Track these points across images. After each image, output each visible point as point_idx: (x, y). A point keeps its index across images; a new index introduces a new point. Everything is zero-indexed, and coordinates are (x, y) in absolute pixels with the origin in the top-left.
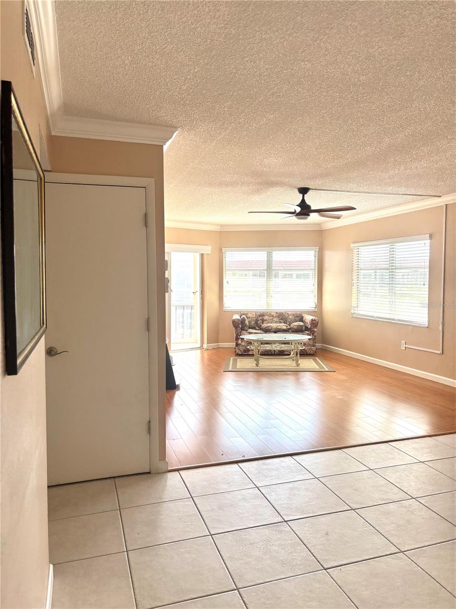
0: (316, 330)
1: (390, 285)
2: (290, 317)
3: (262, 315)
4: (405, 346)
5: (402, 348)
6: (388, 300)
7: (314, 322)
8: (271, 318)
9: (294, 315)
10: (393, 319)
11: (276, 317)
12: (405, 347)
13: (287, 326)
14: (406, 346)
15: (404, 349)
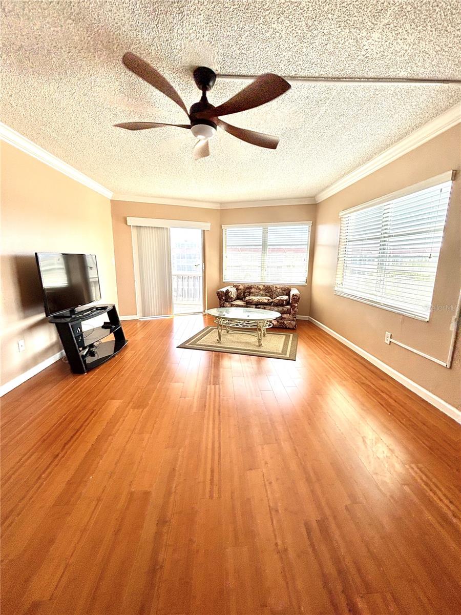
0: (297, 305)
1: (380, 259)
2: (278, 290)
3: (250, 288)
4: (389, 339)
5: (386, 341)
6: (375, 278)
7: (295, 297)
8: (258, 291)
9: (282, 288)
10: (378, 303)
11: (263, 290)
12: (390, 342)
13: (269, 300)
14: (392, 340)
15: (388, 343)
